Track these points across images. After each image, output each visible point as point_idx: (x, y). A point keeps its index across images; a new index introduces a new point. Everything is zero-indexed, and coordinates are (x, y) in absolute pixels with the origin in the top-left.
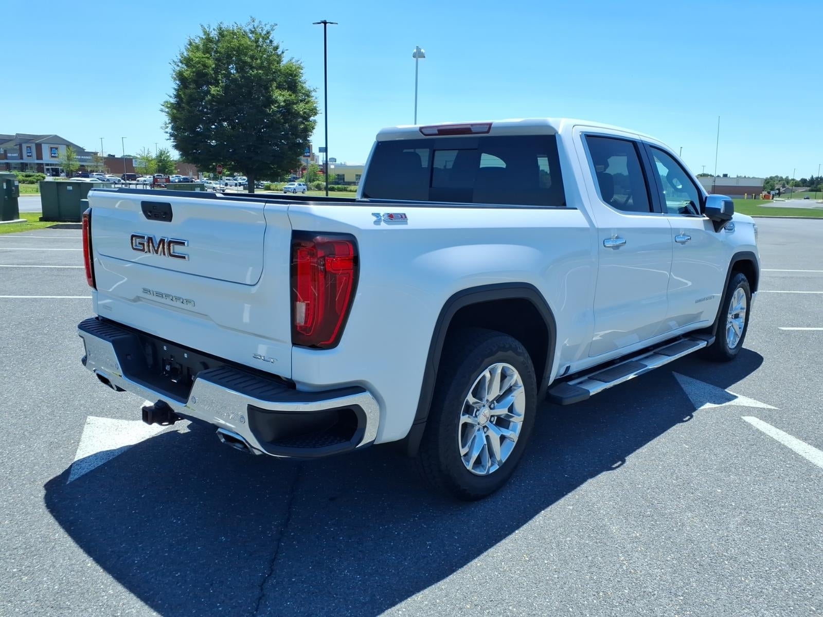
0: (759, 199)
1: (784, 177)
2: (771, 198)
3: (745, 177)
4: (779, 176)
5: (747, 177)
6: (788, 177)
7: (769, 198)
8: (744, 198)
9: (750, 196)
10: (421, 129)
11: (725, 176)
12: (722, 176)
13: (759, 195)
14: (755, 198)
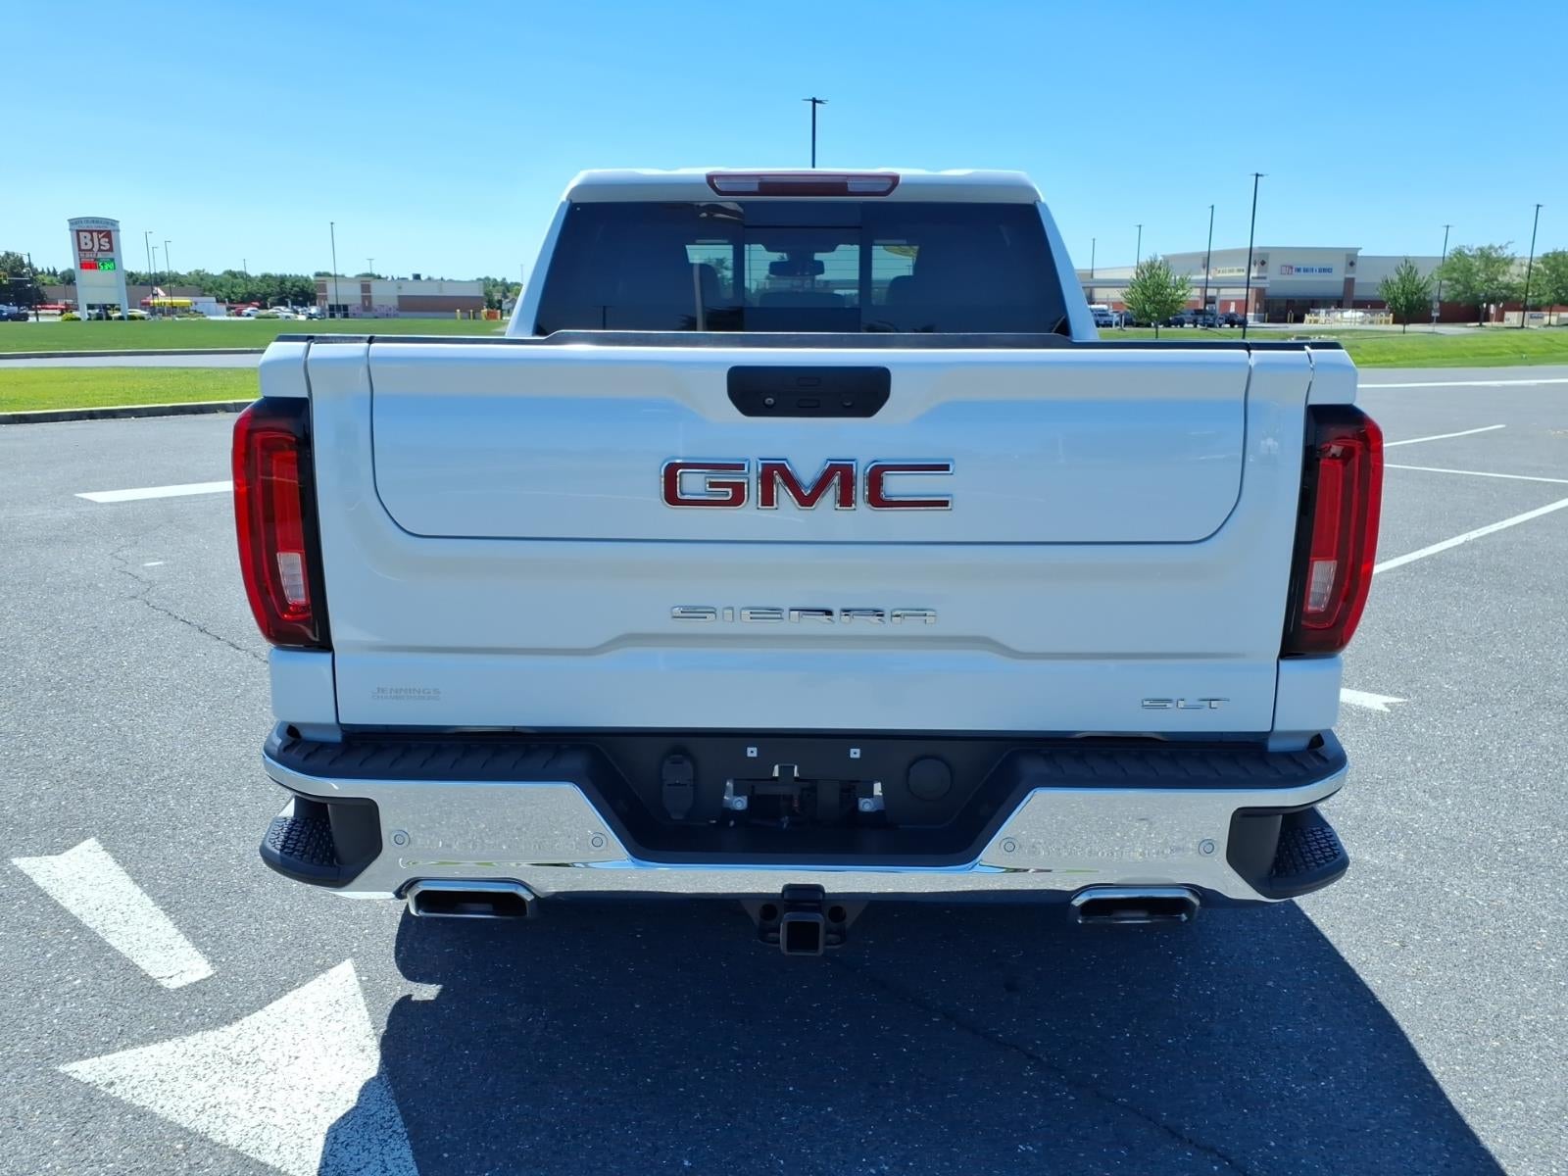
0: (480, 318)
1: (499, 280)
2: (499, 317)
3: (442, 279)
4: (492, 277)
5: (446, 279)
6: (504, 279)
7: (495, 317)
8: (456, 318)
9: (466, 315)
10: (710, 178)
11: (417, 277)
12: (411, 278)
13: (480, 311)
14: (474, 318)
